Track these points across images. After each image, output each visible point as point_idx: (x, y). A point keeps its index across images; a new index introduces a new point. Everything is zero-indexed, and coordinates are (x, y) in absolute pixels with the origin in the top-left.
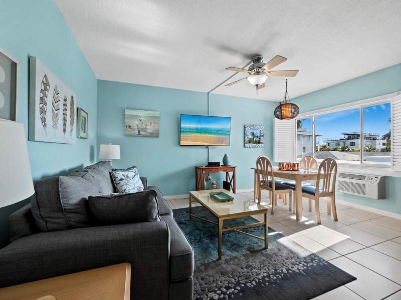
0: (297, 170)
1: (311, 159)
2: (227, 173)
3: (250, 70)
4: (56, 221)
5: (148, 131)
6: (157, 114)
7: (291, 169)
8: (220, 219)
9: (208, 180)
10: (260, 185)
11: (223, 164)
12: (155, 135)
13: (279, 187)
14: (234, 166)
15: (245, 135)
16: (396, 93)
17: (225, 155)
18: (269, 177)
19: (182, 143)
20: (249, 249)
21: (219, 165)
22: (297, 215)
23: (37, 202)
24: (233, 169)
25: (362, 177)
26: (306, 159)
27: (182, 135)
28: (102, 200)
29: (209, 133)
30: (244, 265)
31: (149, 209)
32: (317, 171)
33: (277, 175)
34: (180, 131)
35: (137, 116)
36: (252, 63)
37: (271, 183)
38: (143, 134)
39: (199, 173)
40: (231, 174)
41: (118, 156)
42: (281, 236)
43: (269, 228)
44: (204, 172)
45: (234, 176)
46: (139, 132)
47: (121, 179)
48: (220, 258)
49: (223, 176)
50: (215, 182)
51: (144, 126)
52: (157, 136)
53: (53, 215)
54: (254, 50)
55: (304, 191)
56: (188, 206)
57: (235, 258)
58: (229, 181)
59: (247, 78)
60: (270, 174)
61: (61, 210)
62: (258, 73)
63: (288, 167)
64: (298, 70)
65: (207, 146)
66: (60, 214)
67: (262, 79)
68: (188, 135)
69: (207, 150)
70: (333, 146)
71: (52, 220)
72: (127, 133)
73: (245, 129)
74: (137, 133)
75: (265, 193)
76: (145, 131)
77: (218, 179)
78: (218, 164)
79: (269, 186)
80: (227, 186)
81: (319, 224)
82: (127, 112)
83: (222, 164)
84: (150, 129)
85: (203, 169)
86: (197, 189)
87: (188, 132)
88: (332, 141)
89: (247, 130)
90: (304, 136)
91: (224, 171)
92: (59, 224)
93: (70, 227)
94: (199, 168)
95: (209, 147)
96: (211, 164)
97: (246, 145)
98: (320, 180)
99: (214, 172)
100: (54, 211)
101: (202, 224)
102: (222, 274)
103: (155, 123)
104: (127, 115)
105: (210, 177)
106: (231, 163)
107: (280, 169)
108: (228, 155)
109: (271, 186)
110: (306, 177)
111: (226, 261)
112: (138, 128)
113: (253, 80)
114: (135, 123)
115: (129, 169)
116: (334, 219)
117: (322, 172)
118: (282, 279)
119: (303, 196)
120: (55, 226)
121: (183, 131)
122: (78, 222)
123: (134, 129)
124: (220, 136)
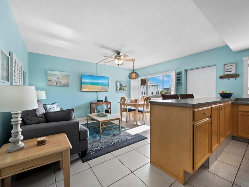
0: (138, 103)
2: (107, 105)
3: (115, 57)
4: (35, 120)
5: (62, 83)
6: (68, 74)
8: (100, 123)
9: (97, 109)
10: (122, 110)
12: (67, 85)
13: (130, 110)
14: (110, 102)
15: (116, 86)
18: (125, 106)
19: (82, 90)
20: (113, 135)
22: (136, 122)
23: (27, 113)
24: (110, 103)
27: (82, 86)
28: (52, 113)
29: (97, 85)
30: (110, 139)
31: (71, 115)
32: (143, 103)
33: (129, 105)
34: (81, 83)
35: (55, 75)
36: (116, 54)
37: (126, 109)
38: (59, 85)
39: (92, 106)
40: (109, 106)
41: (44, 97)
42: (127, 129)
43: (122, 127)
44: (95, 105)
45: (110, 107)
46: (57, 83)
47: (50, 109)
48: (100, 139)
49: (105, 107)
50: (101, 110)
51: (60, 80)
52: (68, 86)
53: (33, 118)
54: (117, 49)
55: (139, 111)
56: (86, 123)
57: (107, 138)
58: (108, 110)
59: (114, 60)
60: (126, 104)
61: (36, 116)
62: (119, 59)
63: (134, 101)
64: (135, 60)
65: (97, 92)
66: (36, 118)
67: (121, 62)
68: (86, 86)
69: (96, 94)
71: (33, 120)
72: (49, 84)
73: (116, 83)
74: (56, 84)
75: (124, 113)
76: (60, 83)
77: (102, 109)
78: (102, 101)
79: (125, 110)
80: (107, 111)
81: (144, 124)
82: (49, 72)
83: (104, 101)
84: (63, 82)
85: (94, 104)
86: (91, 113)
87: (85, 84)
90: (152, 86)
91: (105, 104)
92: (36, 121)
93: (40, 123)
94: (92, 103)
95: (98, 92)
96: (98, 101)
97: (117, 91)
98: (144, 106)
99: (100, 105)
100: (33, 117)
101: (93, 129)
102: (101, 143)
103: (66, 79)
104: (49, 74)
105: (98, 108)
106: (109, 100)
107: (131, 103)
108: (107, 96)
109: (126, 110)
110: (140, 105)
111: (103, 139)
112: (56, 82)
113: (117, 62)
114: (54, 79)
115: (53, 104)
117: (145, 103)
118: (123, 141)
119: (138, 113)
120: (34, 122)
121: (83, 84)
122: (42, 121)
123: (53, 82)
124: (103, 87)
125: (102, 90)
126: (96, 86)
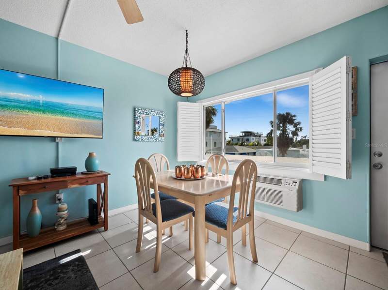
1: (221, 158)
7: (192, 177)
9: (55, 201)
11: (84, 170)
14: (107, 172)
15: (135, 122)
16: (314, 71)
17: (91, 155)
21: (75, 173)
24: (104, 177)
25: (278, 182)
26: (214, 157)
63: (188, 173)
69: (53, 145)
70: (235, 141)
73: (135, 114)
78: (72, 171)
81: (234, 283)
83: (82, 170)
85: (19, 187)
88: (235, 138)
89: (138, 114)
90: (215, 132)
95: (59, 140)
96: (57, 172)
97: (137, 137)
98: (236, 194)
108: (95, 154)
116: (252, 260)
124: (86, 121)
125: (82, 132)
126: (59, 117)
